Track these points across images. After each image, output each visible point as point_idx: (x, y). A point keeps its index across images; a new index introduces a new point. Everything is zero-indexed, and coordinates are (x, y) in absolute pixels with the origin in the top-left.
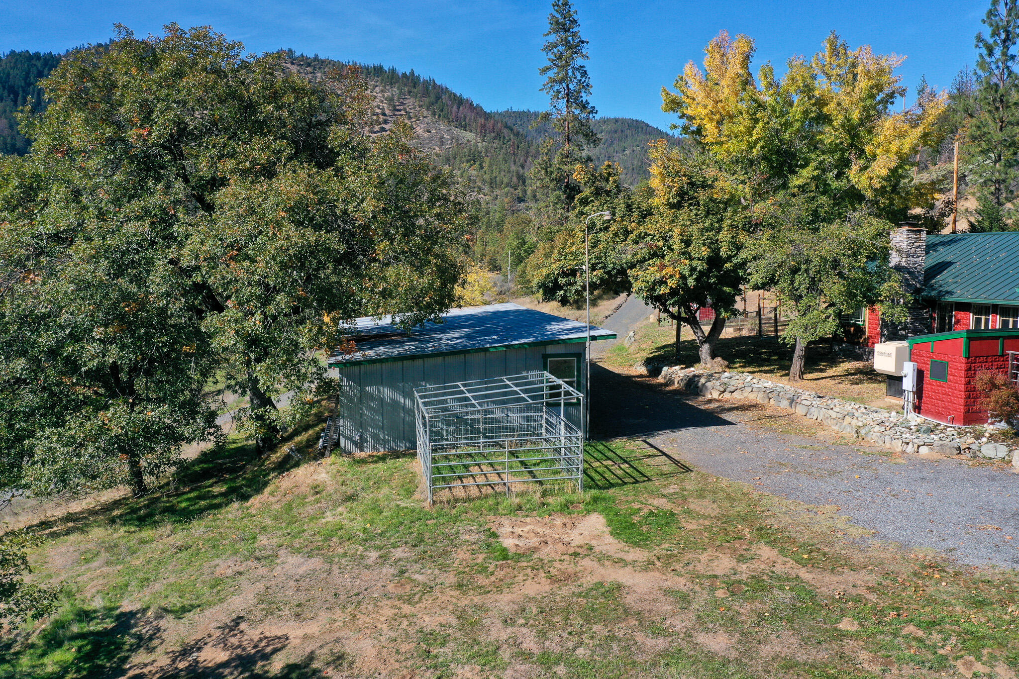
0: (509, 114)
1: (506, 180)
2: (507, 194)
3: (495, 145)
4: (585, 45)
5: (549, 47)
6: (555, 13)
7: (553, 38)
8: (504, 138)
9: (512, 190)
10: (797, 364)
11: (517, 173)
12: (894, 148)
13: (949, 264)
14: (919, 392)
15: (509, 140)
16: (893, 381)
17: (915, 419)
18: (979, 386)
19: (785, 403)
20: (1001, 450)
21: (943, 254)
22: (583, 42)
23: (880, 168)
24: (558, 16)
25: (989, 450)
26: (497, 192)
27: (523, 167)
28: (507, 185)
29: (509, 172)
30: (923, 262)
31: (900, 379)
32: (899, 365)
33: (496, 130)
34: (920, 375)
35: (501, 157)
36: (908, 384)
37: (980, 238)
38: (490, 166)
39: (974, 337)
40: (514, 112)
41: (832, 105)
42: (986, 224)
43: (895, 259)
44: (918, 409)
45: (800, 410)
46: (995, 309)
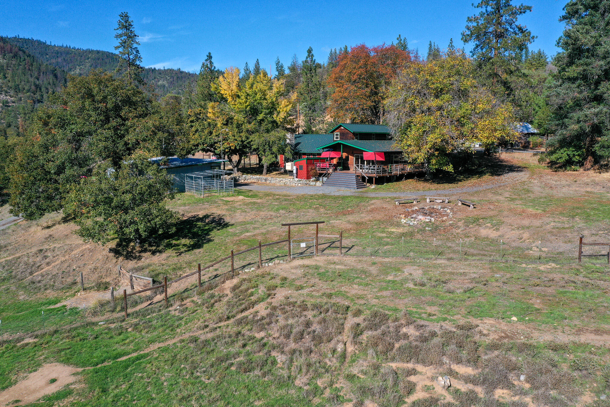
0: (16, 39)
1: (27, 88)
2: (29, 97)
3: (13, 62)
4: (137, 37)
5: (117, 36)
6: (121, 20)
7: (120, 32)
8: (20, 57)
9: (32, 94)
10: (265, 171)
11: (35, 84)
12: (285, 109)
13: (300, 143)
14: (297, 173)
15: (25, 60)
16: (291, 172)
17: (296, 179)
18: (309, 170)
19: (264, 181)
20: (314, 183)
21: (298, 140)
22: (136, 36)
23: (282, 115)
24: (123, 21)
25: (312, 183)
26: (20, 95)
27: (38, 79)
28: (28, 91)
29: (28, 82)
30: (294, 142)
31: (292, 171)
32: (292, 167)
33: (13, 51)
34: (297, 169)
35: (20, 71)
36: (295, 172)
37: (307, 136)
38: (13, 77)
39: (308, 159)
40: (21, 39)
41: (268, 96)
42: (308, 131)
43: (288, 141)
44: (297, 177)
45: (268, 182)
46: (311, 154)
